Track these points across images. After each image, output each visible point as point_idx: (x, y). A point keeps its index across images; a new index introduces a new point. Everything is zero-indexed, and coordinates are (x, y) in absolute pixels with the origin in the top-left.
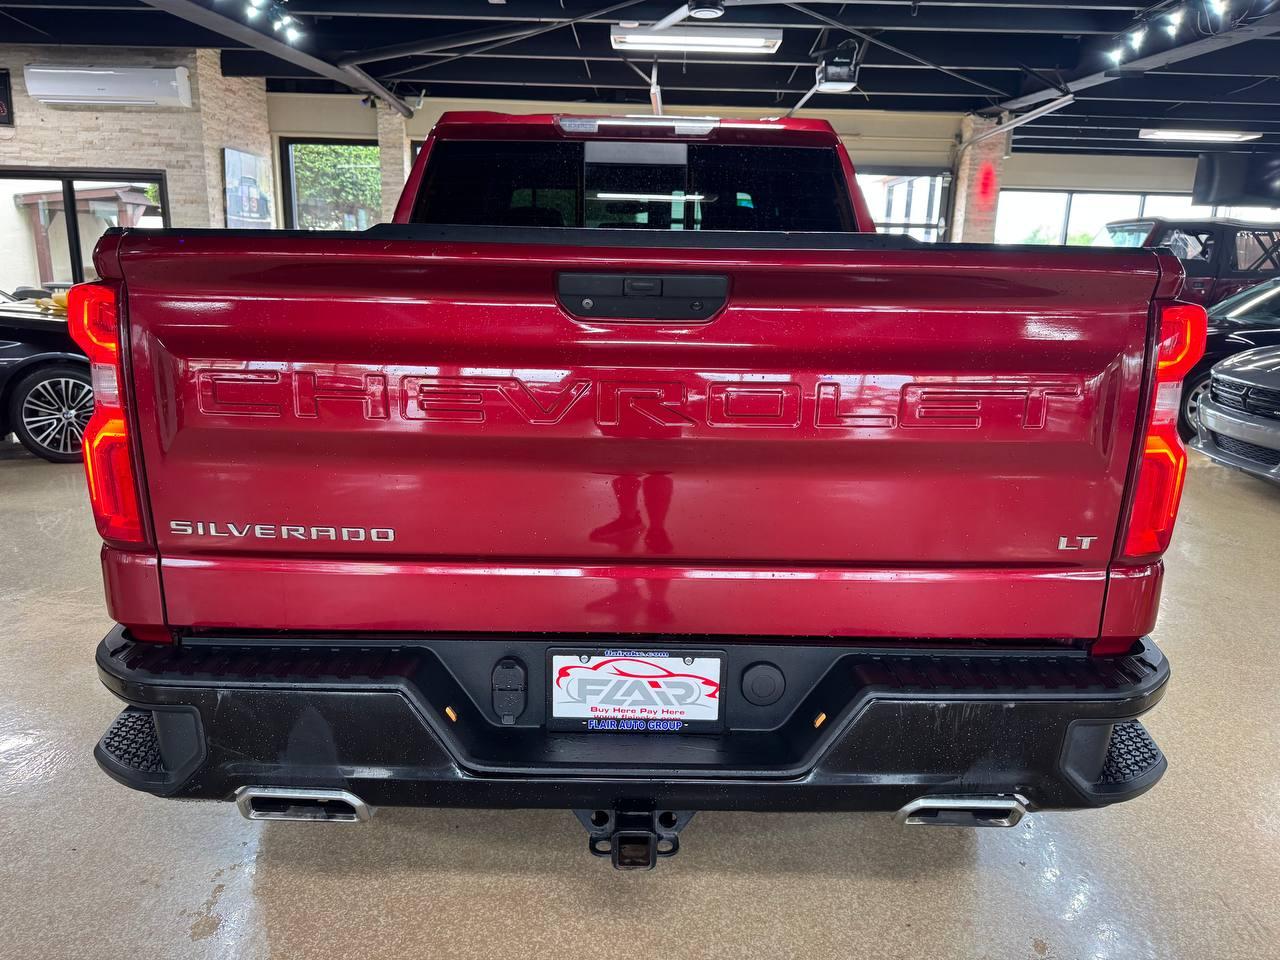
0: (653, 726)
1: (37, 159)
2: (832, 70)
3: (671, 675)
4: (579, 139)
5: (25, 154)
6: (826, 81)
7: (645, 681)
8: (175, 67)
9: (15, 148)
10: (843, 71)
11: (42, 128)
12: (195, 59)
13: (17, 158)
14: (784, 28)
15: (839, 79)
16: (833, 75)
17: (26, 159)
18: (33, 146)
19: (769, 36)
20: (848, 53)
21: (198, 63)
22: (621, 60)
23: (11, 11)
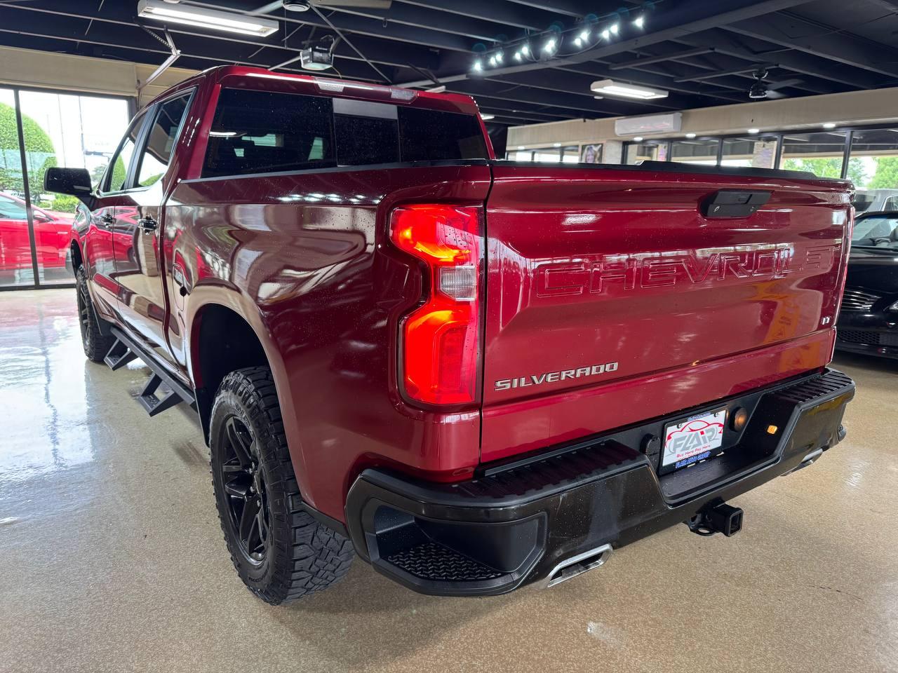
2: (317, 54)
4: (329, 96)
6: (313, 62)
10: (325, 56)
14: (279, 21)
15: (321, 61)
16: (317, 58)
19: (265, 23)
20: (328, 45)
22: (137, 26)
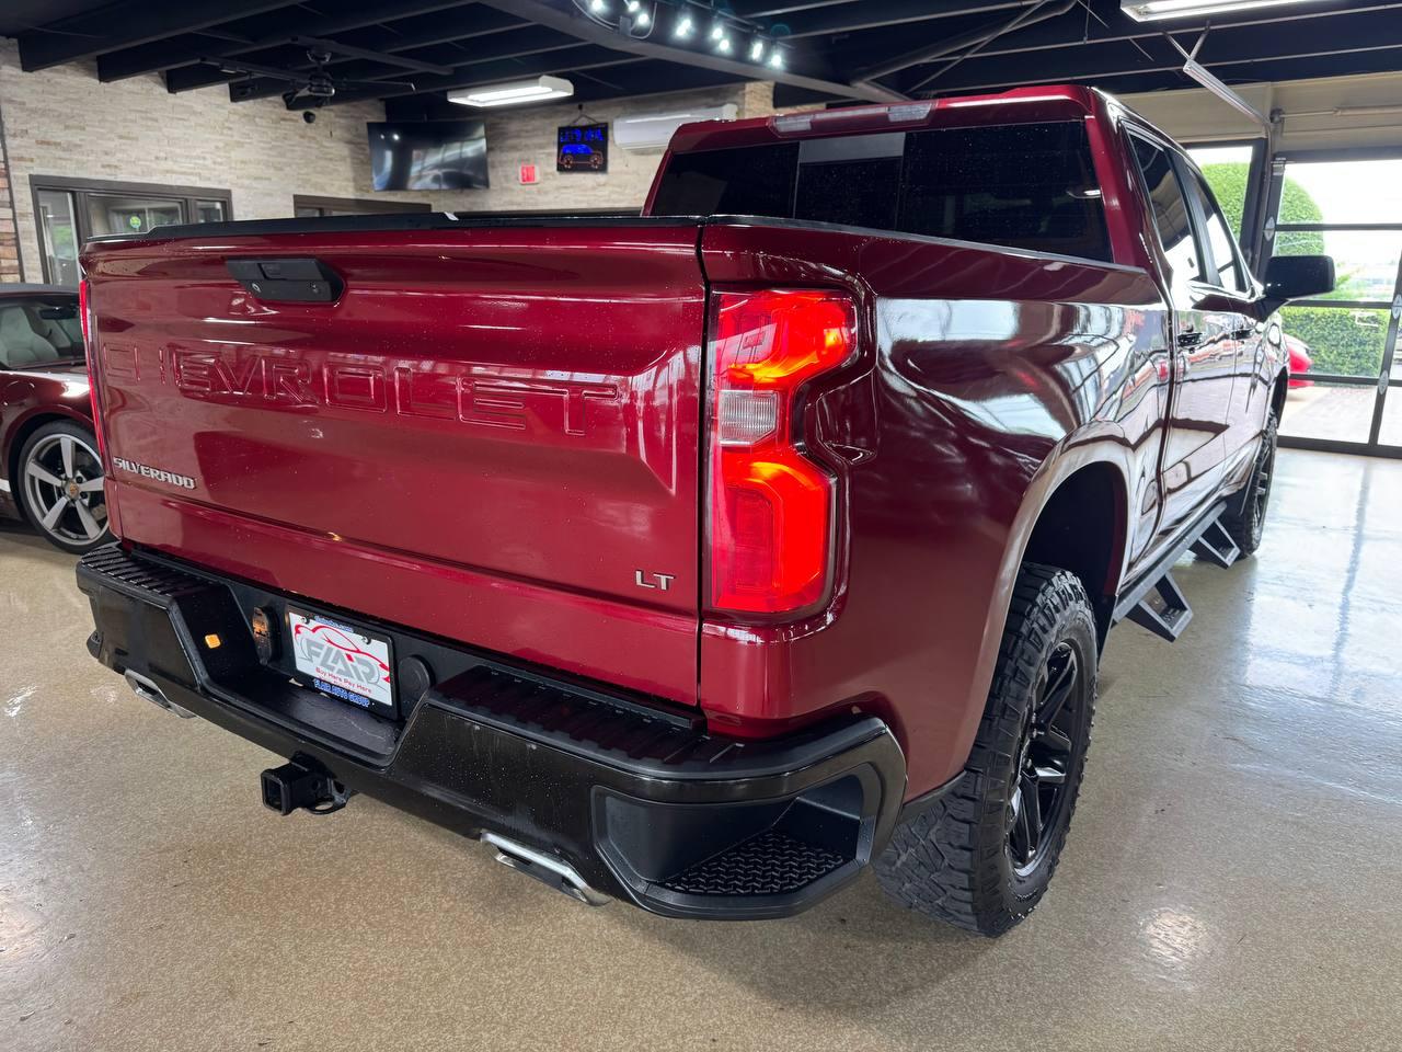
0: (352, 698)
1: (622, 201)
3: (358, 651)
4: (795, 139)
5: (614, 197)
7: (344, 652)
8: (721, 105)
9: (605, 192)
11: (627, 173)
12: (744, 94)
13: (608, 201)
17: (614, 201)
18: (618, 190)
21: (747, 99)
22: (1161, 34)
23: (583, 71)
